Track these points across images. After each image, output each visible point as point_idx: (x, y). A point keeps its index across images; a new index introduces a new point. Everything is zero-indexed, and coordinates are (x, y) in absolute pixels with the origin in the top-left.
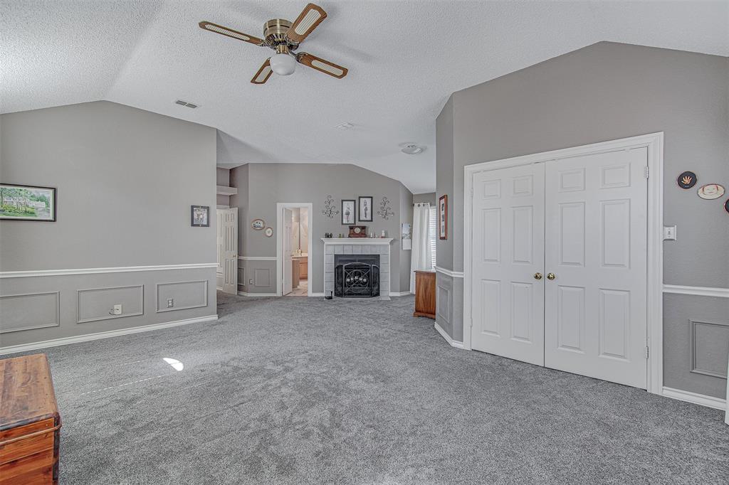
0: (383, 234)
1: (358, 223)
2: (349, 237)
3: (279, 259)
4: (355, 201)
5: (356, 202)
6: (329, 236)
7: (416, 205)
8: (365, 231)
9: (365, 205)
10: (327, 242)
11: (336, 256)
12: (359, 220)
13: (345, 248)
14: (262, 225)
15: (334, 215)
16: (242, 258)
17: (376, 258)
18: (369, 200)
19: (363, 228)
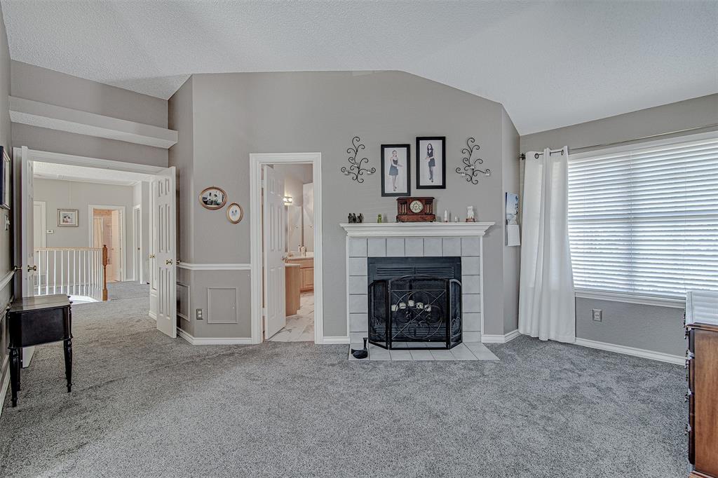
0: (471, 214)
1: (415, 193)
2: (399, 219)
3: (255, 267)
4: (408, 146)
5: (412, 149)
6: (354, 219)
7: (530, 155)
8: (431, 209)
9: (430, 155)
10: (354, 230)
11: (372, 261)
12: (419, 187)
13: (390, 243)
14: (220, 201)
15: (365, 175)
16: (183, 265)
17: (454, 264)
18: (437, 145)
19: (428, 201)
